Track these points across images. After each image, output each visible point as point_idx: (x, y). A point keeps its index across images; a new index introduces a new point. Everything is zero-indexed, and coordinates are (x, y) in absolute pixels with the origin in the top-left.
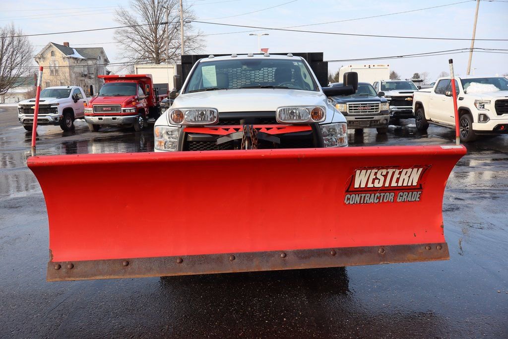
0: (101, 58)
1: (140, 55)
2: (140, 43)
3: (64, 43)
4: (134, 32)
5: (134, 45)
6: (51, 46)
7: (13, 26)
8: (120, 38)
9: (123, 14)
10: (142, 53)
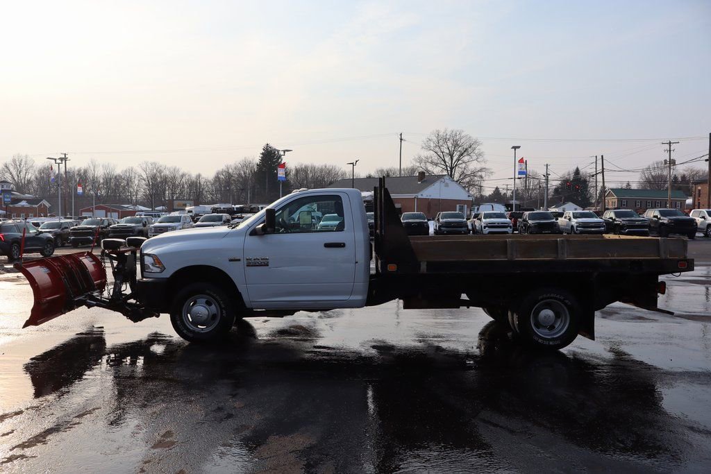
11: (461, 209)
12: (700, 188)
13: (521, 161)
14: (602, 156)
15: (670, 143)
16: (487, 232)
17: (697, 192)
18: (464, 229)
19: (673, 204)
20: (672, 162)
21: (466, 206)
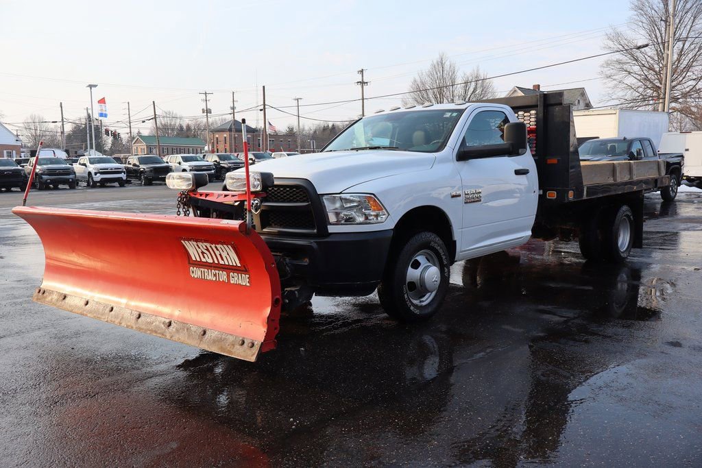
0: (581, 102)
1: (637, 94)
2: (639, 78)
3: (534, 86)
4: (629, 61)
5: (630, 80)
6: (515, 91)
7: (478, 71)
8: (608, 71)
9: (617, 37)
10: (641, 90)
11: (10, 155)
12: (217, 136)
13: (102, 101)
14: (154, 102)
15: (206, 93)
16: (99, 179)
17: (215, 139)
18: (71, 176)
19: (195, 151)
20: (208, 111)
21: (14, 152)
